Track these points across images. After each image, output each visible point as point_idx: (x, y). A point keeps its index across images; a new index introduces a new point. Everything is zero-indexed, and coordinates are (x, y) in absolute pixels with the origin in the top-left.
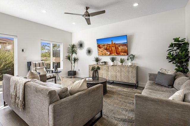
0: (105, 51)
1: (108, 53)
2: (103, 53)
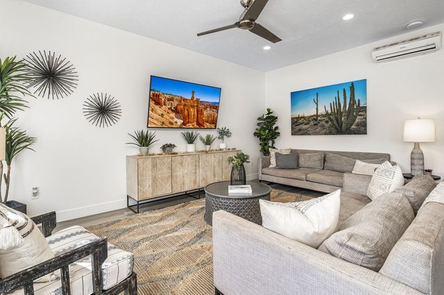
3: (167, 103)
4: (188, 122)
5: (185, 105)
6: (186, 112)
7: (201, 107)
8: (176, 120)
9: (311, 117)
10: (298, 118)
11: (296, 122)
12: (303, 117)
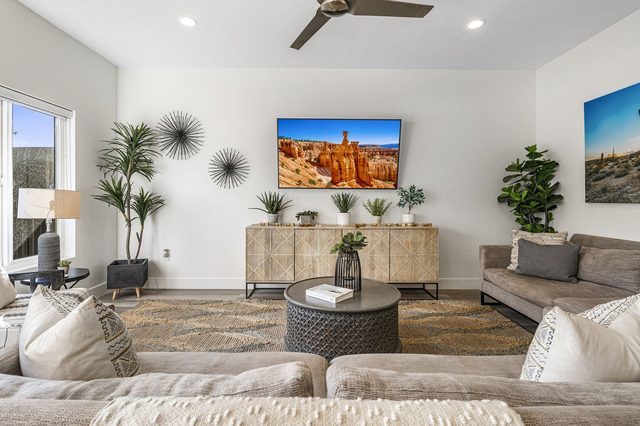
0: (314, 170)
1: (326, 180)
2: (299, 177)
3: (303, 153)
4: (341, 180)
5: (332, 154)
6: (336, 164)
7: (362, 154)
8: (319, 176)
9: (632, 156)
10: (601, 162)
11: (596, 172)
12: (614, 159)
